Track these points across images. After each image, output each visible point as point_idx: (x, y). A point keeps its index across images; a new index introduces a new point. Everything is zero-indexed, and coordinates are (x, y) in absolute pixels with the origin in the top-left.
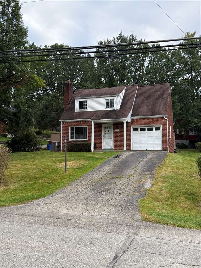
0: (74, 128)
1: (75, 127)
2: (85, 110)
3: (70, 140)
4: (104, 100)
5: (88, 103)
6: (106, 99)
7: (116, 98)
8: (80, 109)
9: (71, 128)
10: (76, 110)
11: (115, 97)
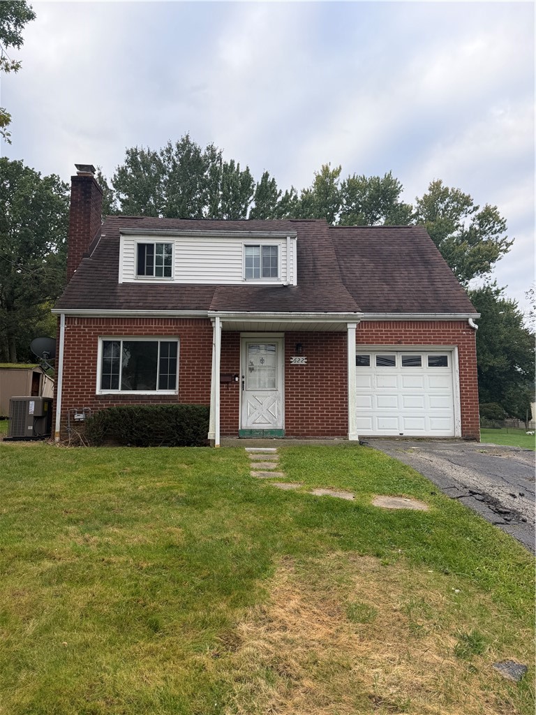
0: (119, 342)
1: (121, 340)
2: (163, 278)
3: (99, 391)
4: (240, 249)
5: (176, 252)
6: (246, 246)
7: (284, 245)
8: (140, 271)
9: (104, 343)
10: (124, 276)
11: (281, 241)
